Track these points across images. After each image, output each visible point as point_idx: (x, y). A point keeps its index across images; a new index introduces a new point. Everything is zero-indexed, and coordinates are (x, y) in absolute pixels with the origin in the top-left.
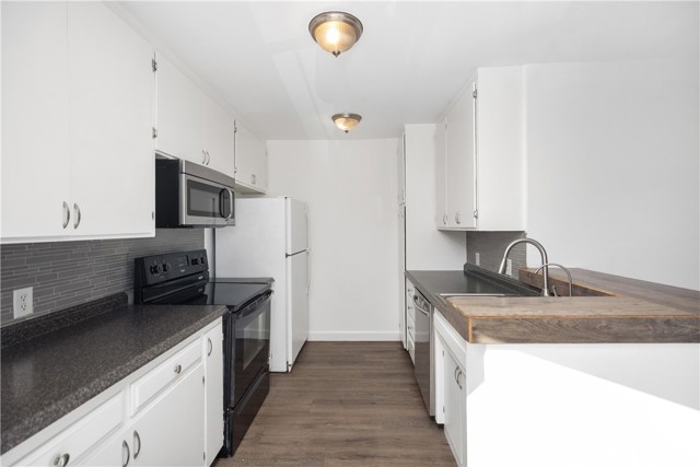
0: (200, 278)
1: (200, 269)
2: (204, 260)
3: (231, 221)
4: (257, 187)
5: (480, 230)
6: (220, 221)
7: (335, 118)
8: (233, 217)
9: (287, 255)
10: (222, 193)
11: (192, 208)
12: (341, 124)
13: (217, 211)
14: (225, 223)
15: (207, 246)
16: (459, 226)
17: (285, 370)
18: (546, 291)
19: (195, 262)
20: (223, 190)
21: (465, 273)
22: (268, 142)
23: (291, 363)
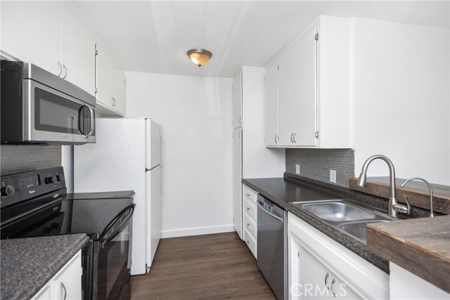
0: (55, 196)
1: (55, 187)
2: (60, 178)
3: (91, 138)
4: (117, 110)
5: (321, 148)
6: (78, 138)
7: (190, 53)
8: (94, 134)
9: (147, 170)
10: (82, 110)
11: (42, 122)
12: (195, 59)
13: (76, 127)
14: (86, 140)
15: (65, 163)
16: (294, 144)
17: (144, 272)
18: (394, 200)
19: (48, 181)
20: (83, 107)
21: (285, 179)
22: (127, 73)
23: (149, 265)
